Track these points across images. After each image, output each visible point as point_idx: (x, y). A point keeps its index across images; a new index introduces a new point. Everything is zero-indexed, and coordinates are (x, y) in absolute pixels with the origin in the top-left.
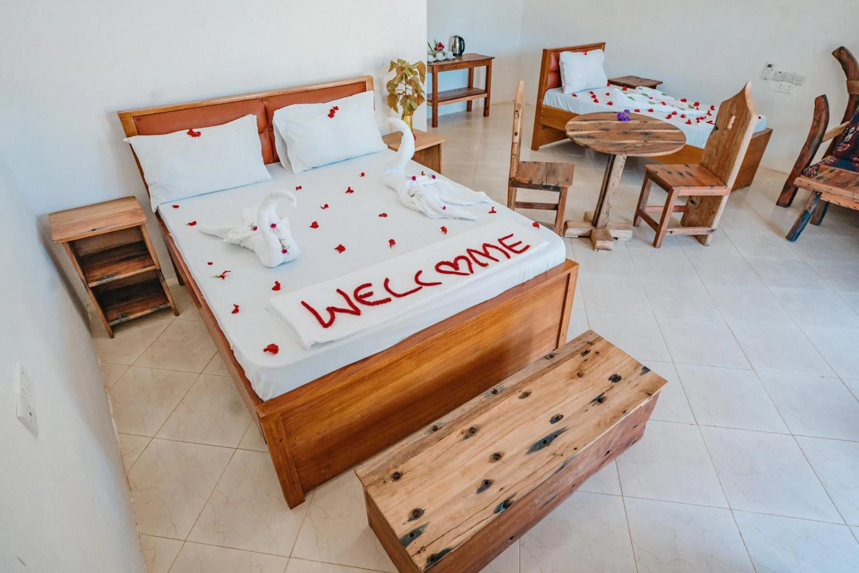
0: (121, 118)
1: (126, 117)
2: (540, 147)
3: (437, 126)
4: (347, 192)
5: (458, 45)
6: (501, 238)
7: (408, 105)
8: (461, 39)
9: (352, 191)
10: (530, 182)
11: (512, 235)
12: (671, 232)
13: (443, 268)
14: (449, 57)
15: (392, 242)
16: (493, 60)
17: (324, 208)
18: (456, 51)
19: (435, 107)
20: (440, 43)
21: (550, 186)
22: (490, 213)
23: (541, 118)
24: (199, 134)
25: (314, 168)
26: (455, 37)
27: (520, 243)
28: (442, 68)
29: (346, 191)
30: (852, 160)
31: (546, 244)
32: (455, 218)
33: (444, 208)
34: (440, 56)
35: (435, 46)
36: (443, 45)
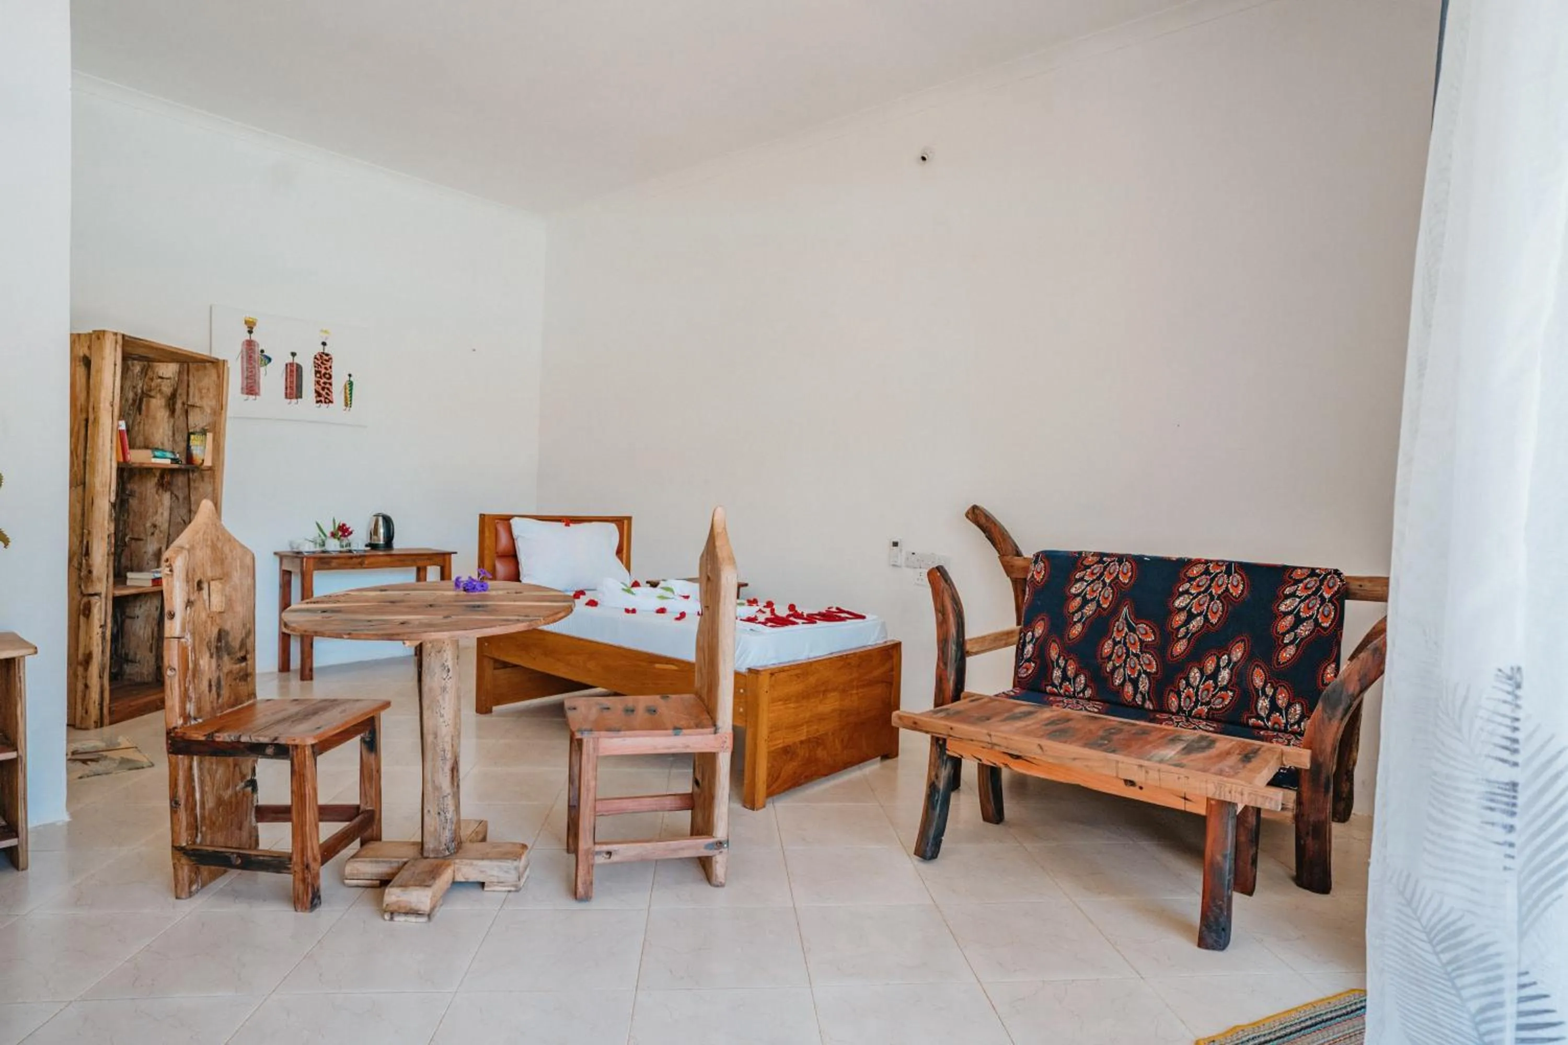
2: (495, 708)
5: (381, 531)
8: (388, 521)
10: (211, 736)
12: (609, 853)
16: (453, 556)
18: (379, 540)
20: (347, 526)
23: (486, 644)
26: (377, 516)
28: (328, 562)
30: (1045, 692)
34: (333, 545)
35: (332, 530)
36: (350, 530)
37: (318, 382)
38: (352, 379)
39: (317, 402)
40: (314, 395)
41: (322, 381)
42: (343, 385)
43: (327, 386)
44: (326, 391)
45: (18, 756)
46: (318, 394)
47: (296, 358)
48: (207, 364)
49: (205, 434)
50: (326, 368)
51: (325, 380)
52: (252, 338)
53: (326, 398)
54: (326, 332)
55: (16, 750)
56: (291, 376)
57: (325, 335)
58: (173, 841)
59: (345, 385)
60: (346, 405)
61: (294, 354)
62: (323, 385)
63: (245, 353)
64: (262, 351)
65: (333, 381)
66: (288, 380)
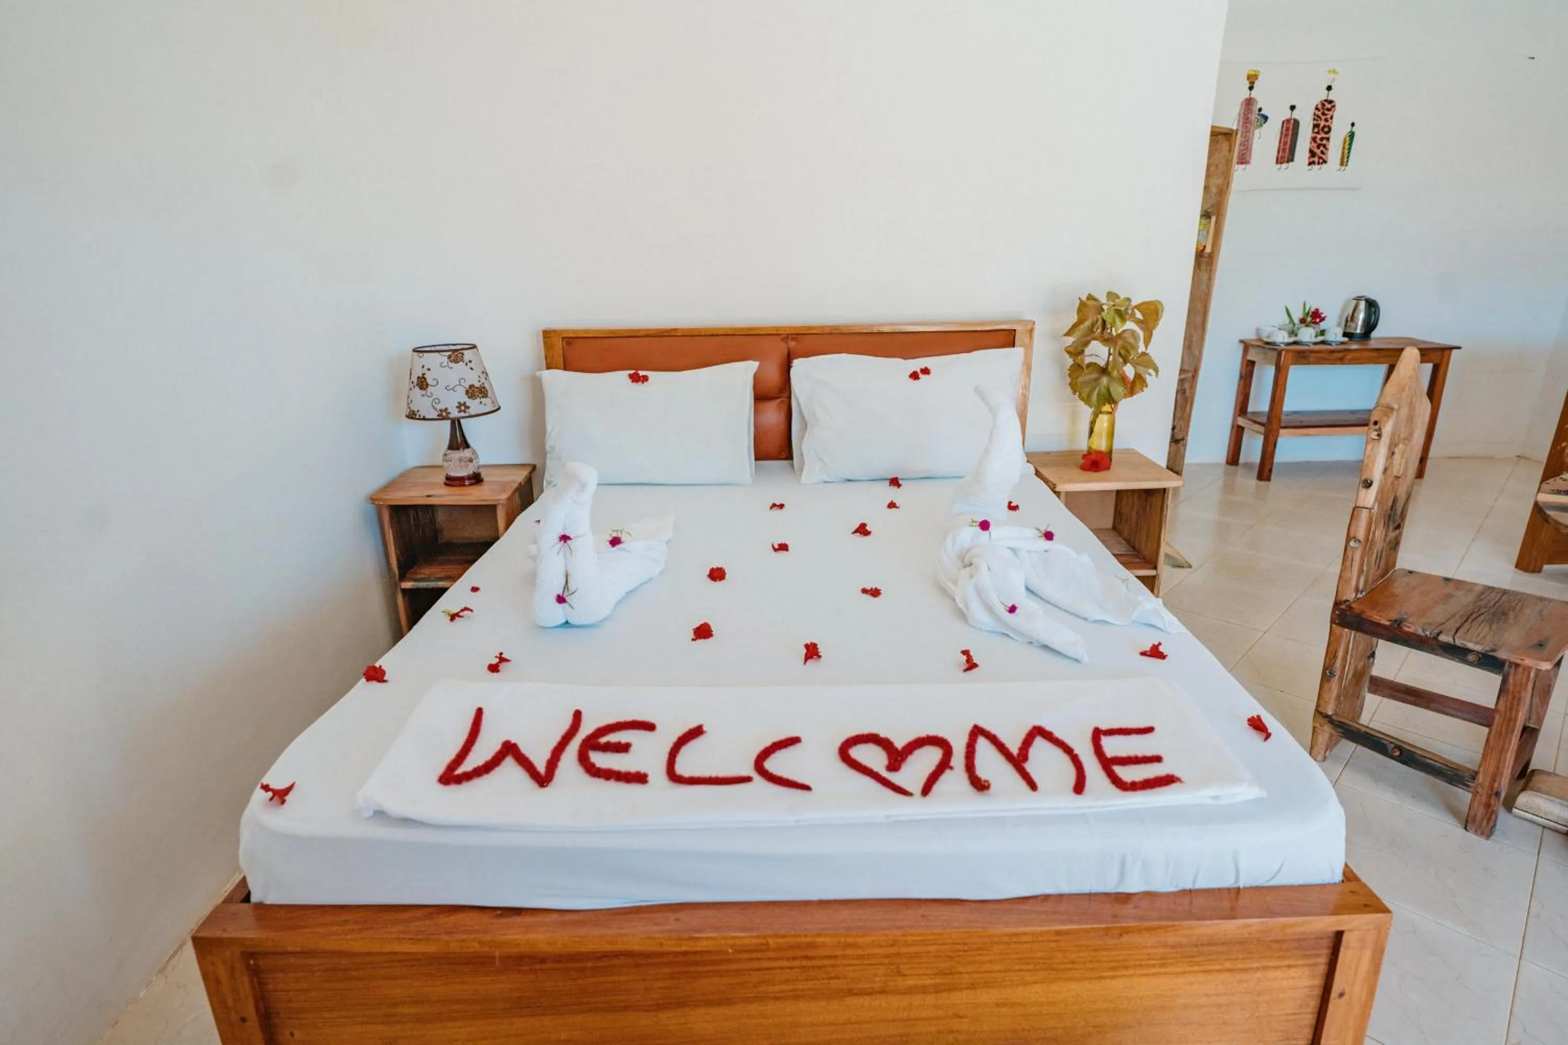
0: (544, 338)
1: (550, 337)
2: (1546, 567)
3: (1269, 479)
4: (856, 531)
5: (1361, 316)
6: (1104, 726)
7: (1104, 391)
8: (1372, 305)
9: (867, 533)
10: (1398, 623)
11: (1150, 730)
13: (860, 753)
14: (1330, 337)
15: (812, 652)
16: (1454, 352)
17: (775, 550)
18: (1356, 329)
19: (1271, 438)
20: (1317, 310)
21: (1468, 651)
22: (1144, 654)
24: (645, 379)
25: (849, 480)
26: (1358, 299)
27: (1157, 759)
28: (1303, 355)
29: (854, 529)
31: (1246, 792)
32: (1031, 643)
33: (1012, 609)
34: (1307, 335)
35: (1301, 316)
36: (1323, 316)
37: (1314, 139)
38: (1354, 129)
39: (1310, 164)
40: (1308, 155)
41: (1319, 136)
42: (1344, 136)
43: (1324, 142)
44: (1322, 148)
45: (1157, 574)
46: (1312, 153)
47: (1295, 111)
48: (1220, 137)
49: (1210, 218)
50: (1326, 120)
51: (1323, 135)
52: (1253, 96)
53: (1320, 158)
54: (1334, 71)
55: (1155, 568)
56: (1286, 135)
57: (1332, 76)
58: (1318, 706)
59: (1345, 140)
60: (1342, 164)
61: (1293, 108)
62: (1319, 142)
63: (1242, 114)
64: (1260, 110)
65: (1332, 135)
66: (1282, 141)
